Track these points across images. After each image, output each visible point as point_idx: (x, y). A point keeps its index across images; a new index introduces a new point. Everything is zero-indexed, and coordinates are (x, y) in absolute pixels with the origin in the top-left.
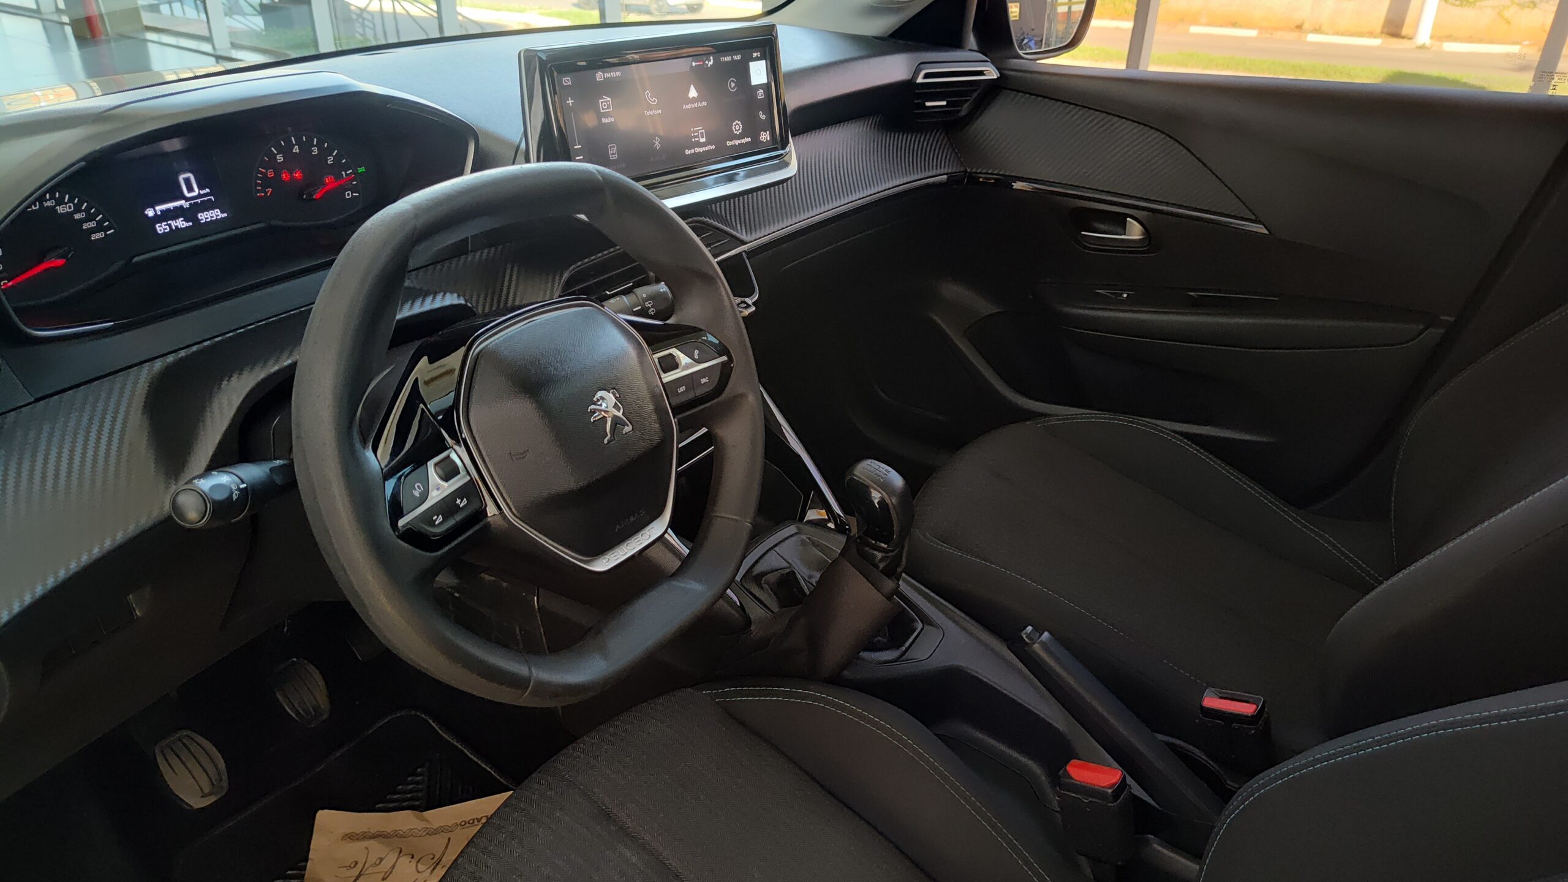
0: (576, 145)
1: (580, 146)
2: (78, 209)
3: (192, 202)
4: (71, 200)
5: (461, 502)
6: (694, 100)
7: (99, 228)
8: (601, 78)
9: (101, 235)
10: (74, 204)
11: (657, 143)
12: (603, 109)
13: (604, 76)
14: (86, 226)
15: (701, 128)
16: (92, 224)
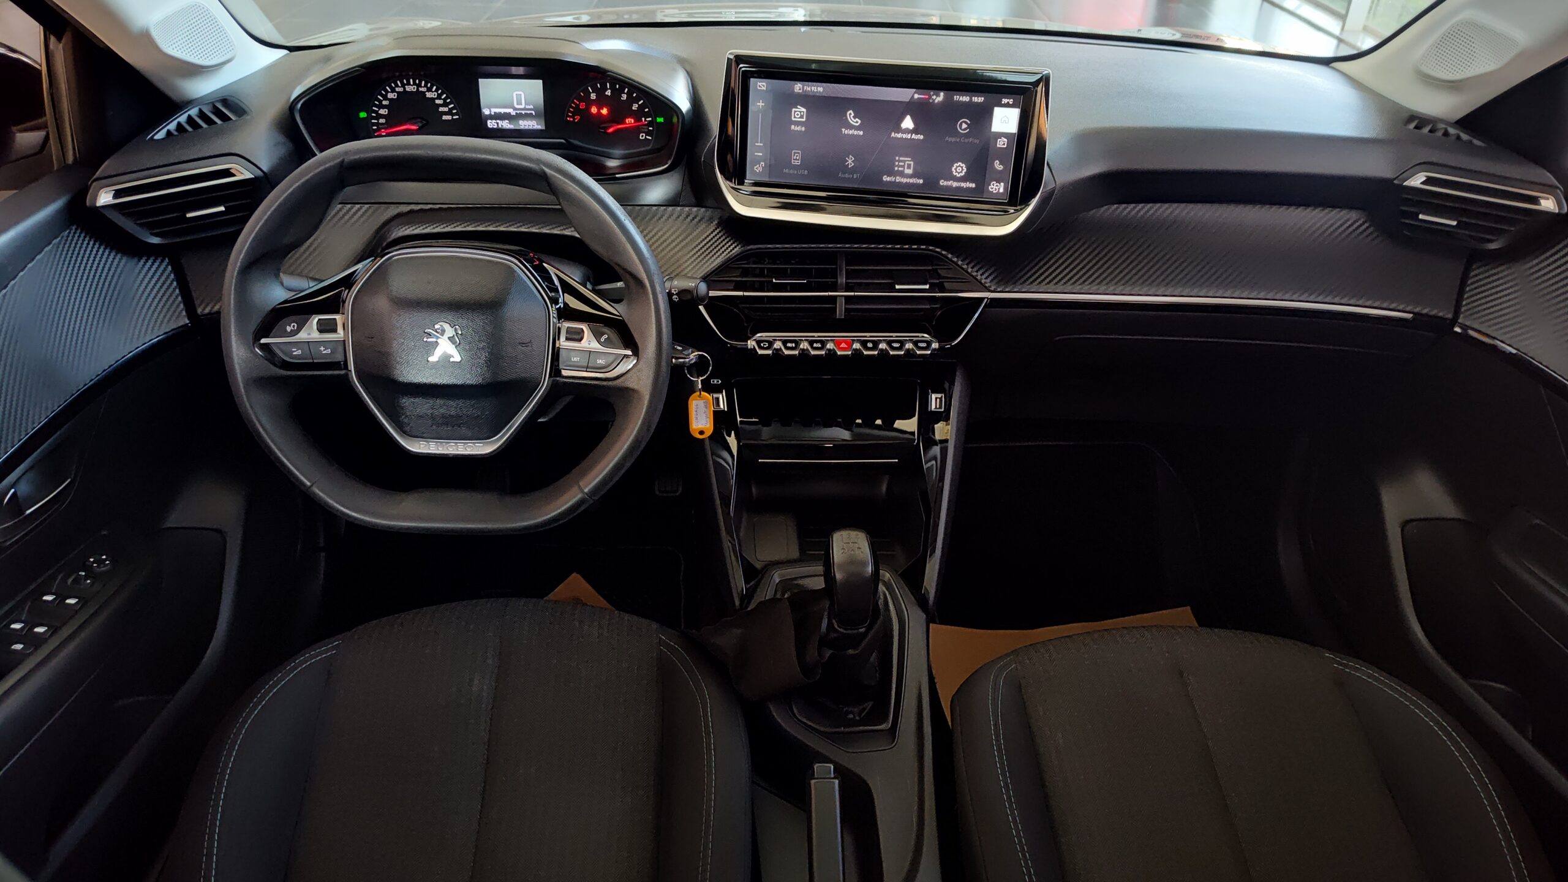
0: (758, 143)
1: (762, 144)
2: (439, 97)
3: (518, 112)
4: (436, 91)
5: (324, 350)
6: (907, 131)
7: (449, 113)
8: (800, 90)
9: (449, 117)
10: (438, 94)
11: (850, 161)
12: (795, 117)
13: (803, 88)
14: (441, 109)
15: (910, 159)
16: (446, 109)
